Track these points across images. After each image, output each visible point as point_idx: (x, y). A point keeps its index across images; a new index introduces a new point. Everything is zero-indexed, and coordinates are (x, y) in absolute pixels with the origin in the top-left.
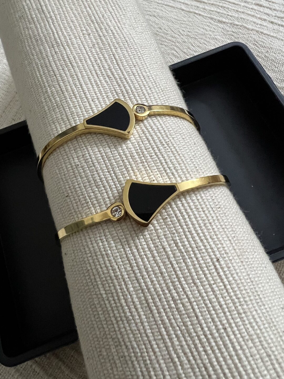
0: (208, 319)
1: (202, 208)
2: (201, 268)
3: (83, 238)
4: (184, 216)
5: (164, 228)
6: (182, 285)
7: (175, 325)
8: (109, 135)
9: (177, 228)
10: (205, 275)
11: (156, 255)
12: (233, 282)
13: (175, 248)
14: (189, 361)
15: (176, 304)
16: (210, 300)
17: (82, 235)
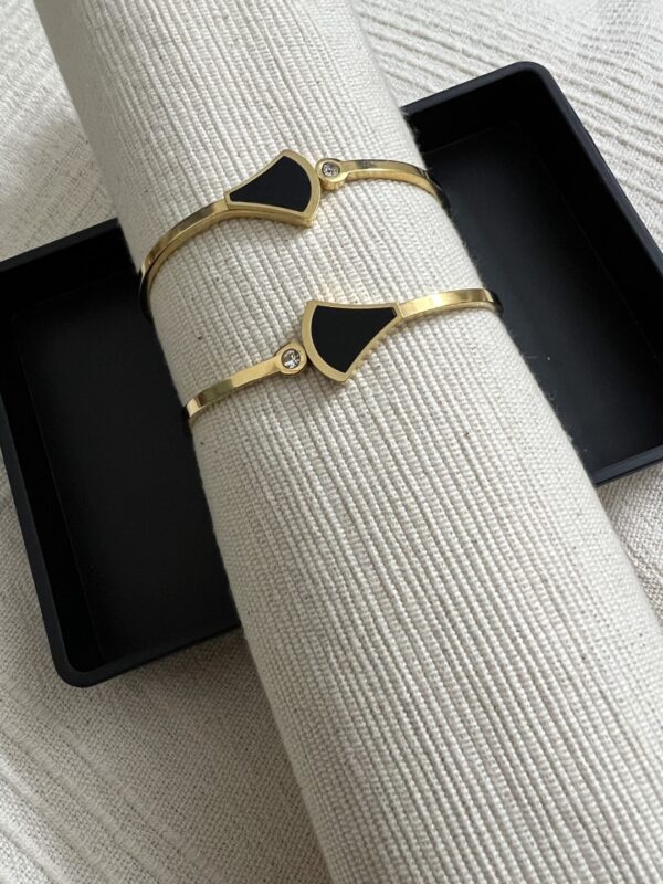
0: (448, 527)
1: (443, 349)
2: (438, 448)
3: (233, 410)
4: (410, 363)
5: (374, 385)
6: (404, 477)
7: (393, 539)
8: (273, 221)
9: (398, 383)
10: (444, 459)
11: (361, 429)
12: (492, 469)
13: (394, 417)
14: (415, 593)
15: (394, 508)
16: (451, 498)
17: (230, 406)
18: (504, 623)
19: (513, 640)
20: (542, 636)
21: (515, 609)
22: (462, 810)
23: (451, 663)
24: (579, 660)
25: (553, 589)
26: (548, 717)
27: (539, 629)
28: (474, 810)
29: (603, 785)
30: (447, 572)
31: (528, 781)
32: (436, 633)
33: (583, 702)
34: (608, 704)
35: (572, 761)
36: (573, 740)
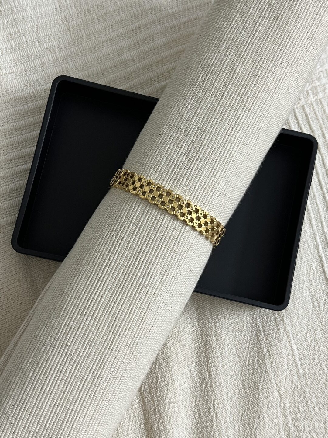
18: (148, 267)
19: (146, 273)
20: (152, 279)
21: (153, 268)
22: (96, 290)
23: (128, 262)
24: (153, 293)
25: (166, 274)
26: (134, 294)
27: (153, 278)
28: (98, 293)
29: (128, 318)
30: (149, 245)
31: (115, 300)
32: (132, 254)
33: (144, 300)
34: (148, 307)
35: (128, 307)
36: (133, 304)
